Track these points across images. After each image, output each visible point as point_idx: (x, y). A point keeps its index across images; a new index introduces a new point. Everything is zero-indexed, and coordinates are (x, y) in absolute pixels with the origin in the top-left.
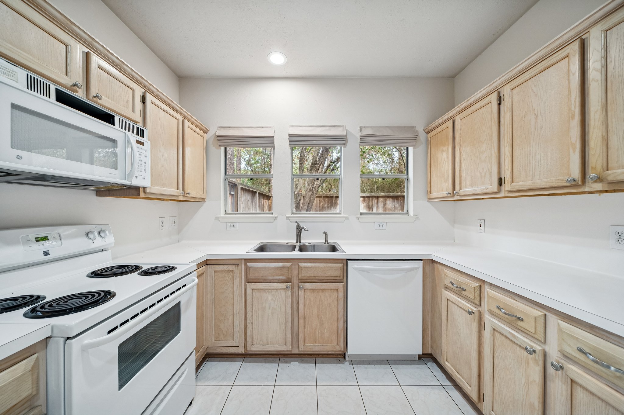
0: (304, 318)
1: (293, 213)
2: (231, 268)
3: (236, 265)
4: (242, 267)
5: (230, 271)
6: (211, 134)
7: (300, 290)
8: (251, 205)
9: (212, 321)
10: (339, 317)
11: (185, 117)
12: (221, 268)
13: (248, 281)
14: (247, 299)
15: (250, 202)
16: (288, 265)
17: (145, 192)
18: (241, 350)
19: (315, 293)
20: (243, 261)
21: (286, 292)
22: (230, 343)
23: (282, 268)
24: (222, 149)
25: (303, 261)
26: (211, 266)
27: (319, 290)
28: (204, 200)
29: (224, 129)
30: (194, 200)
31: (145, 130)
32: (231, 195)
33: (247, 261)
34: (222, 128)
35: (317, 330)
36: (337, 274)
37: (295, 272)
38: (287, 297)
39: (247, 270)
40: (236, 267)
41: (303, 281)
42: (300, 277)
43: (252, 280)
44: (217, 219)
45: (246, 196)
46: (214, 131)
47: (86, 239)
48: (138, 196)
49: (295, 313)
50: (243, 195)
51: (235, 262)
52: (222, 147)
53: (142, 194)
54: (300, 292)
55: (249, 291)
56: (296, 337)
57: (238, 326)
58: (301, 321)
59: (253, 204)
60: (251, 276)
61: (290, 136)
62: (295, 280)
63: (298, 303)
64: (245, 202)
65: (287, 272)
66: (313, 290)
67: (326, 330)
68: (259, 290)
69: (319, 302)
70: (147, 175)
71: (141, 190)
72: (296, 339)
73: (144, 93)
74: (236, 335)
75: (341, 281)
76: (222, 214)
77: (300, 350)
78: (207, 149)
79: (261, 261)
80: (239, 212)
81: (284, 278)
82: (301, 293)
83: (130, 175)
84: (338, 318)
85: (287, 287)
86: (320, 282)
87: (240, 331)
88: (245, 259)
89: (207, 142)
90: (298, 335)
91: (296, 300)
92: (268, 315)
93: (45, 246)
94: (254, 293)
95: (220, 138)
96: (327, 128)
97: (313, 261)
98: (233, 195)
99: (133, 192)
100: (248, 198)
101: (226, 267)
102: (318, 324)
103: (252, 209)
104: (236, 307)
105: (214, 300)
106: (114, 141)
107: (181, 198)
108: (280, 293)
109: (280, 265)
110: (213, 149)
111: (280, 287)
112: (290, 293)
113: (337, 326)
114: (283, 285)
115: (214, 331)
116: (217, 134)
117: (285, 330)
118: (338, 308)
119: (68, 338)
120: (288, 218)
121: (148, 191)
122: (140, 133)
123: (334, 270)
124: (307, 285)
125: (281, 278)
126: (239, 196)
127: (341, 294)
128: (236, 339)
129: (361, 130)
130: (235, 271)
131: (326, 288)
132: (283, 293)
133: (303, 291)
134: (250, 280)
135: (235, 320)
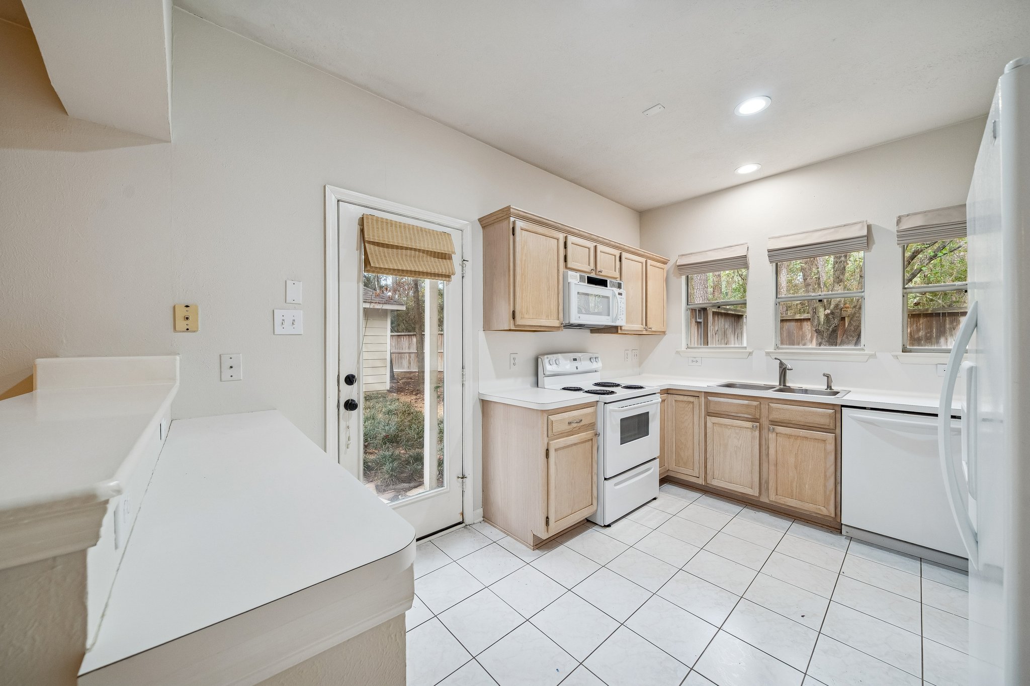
0: (776, 465)
1: (777, 347)
2: (691, 399)
3: (697, 397)
4: (703, 399)
5: (690, 402)
6: (671, 263)
7: (770, 432)
8: (732, 336)
9: (673, 447)
10: (828, 474)
11: (648, 258)
12: (681, 398)
13: (709, 414)
14: (707, 432)
15: (729, 331)
16: (755, 403)
17: (621, 329)
18: (701, 481)
19: (792, 440)
20: (703, 394)
21: (752, 432)
22: (689, 472)
23: (747, 406)
24: (684, 278)
25: (775, 401)
26: (672, 395)
27: (797, 437)
28: (664, 333)
29: (686, 256)
30: (655, 333)
31: (622, 283)
32: (698, 323)
33: (707, 394)
34: (683, 255)
35: (794, 484)
36: (826, 421)
37: (764, 411)
38: (753, 438)
39: (707, 403)
40: (697, 399)
41: (775, 423)
42: (771, 418)
43: (712, 414)
44: (678, 353)
45: (723, 322)
46: (674, 259)
47: (589, 362)
48: (617, 332)
49: (764, 457)
50: (716, 321)
51: (695, 394)
52: (683, 275)
53: (619, 331)
54: (770, 435)
55: (709, 425)
56: (765, 485)
57: (698, 457)
58: (772, 468)
59: (736, 334)
60: (712, 409)
61: (769, 251)
62: (765, 422)
63: (768, 448)
64: (720, 332)
65: (754, 410)
66: (789, 436)
67: (807, 486)
68: (720, 425)
69: (798, 451)
70: (624, 317)
71: (619, 328)
72: (765, 487)
73: (621, 253)
74: (696, 465)
75: (832, 431)
76: (683, 347)
77: (771, 499)
78: (667, 280)
79: (722, 396)
80: (709, 346)
81: (750, 417)
82: (772, 436)
83: (616, 319)
84: (825, 476)
85: (753, 426)
86: (800, 429)
87: (701, 462)
88: (705, 392)
89: (668, 272)
90: (767, 482)
91: (766, 444)
92: (731, 453)
93: (576, 364)
94: (715, 427)
95: (681, 268)
96: (833, 230)
97: (789, 403)
98: (700, 322)
99: (614, 330)
100: (726, 326)
101: (685, 398)
102: (796, 477)
103: (733, 342)
104: (696, 438)
105: (674, 427)
106: (608, 297)
107: (644, 332)
108: (745, 432)
109: (746, 402)
110: (673, 279)
111: (746, 426)
112: (757, 433)
113: (825, 486)
114: (749, 424)
115: (674, 457)
116: (677, 264)
117: (751, 473)
118: (826, 463)
119: (605, 403)
120: (768, 354)
121: (623, 328)
122: (619, 286)
123: (822, 416)
124: (780, 429)
125: (746, 416)
126: (709, 324)
127: (831, 447)
128: (696, 470)
129: (899, 221)
130: (695, 403)
131: (807, 436)
132: (749, 433)
133: (774, 435)
134: (711, 414)
135: (695, 452)
